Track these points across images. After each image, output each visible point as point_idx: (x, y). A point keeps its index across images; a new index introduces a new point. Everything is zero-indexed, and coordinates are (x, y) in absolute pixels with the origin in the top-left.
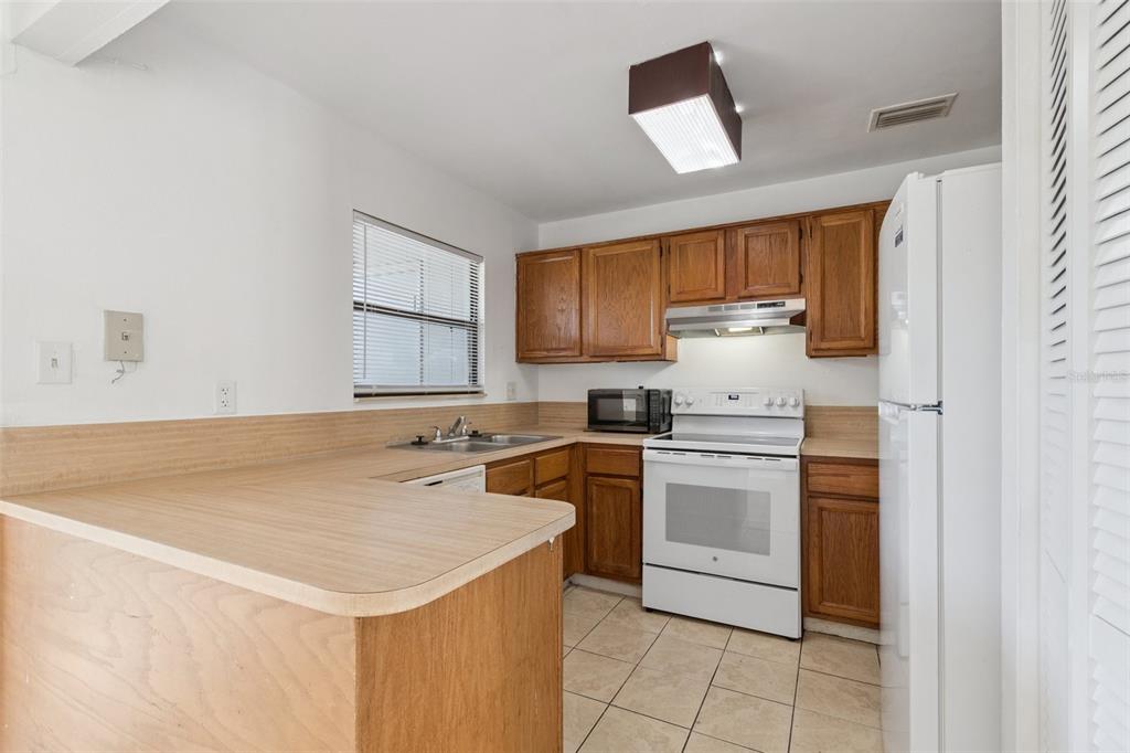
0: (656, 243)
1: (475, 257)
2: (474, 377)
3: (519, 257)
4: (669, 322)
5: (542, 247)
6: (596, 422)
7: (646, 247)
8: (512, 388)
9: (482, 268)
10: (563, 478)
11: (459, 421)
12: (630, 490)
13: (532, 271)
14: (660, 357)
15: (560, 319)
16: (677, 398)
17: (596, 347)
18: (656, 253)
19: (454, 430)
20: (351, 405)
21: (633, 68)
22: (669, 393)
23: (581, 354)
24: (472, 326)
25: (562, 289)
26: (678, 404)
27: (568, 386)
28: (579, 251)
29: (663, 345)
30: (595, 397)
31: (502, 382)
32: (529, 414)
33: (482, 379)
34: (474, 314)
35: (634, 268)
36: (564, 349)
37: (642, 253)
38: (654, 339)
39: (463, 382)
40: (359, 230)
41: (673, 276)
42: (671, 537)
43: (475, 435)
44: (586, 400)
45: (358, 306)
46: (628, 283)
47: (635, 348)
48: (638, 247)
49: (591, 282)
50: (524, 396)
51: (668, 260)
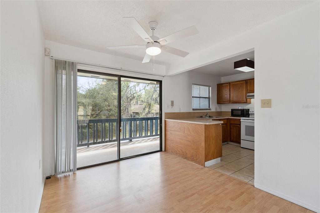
0: (245, 81)
1: (209, 86)
2: (209, 107)
3: (217, 84)
4: (248, 96)
5: (222, 83)
6: (233, 115)
7: (243, 82)
8: (216, 109)
9: (211, 87)
10: (226, 124)
11: (207, 114)
12: (239, 127)
13: (220, 87)
14: (246, 102)
15: (226, 96)
16: (250, 110)
17: (233, 101)
18: (245, 83)
19: (206, 116)
20: (192, 111)
21: (235, 62)
22: (249, 109)
23: (230, 102)
24: (209, 98)
25: (226, 90)
26: (250, 112)
27: (227, 108)
28: (230, 83)
29: (247, 100)
30: (232, 110)
31: (214, 108)
32: (220, 113)
33: (211, 107)
34: (209, 96)
35: (241, 86)
36: (227, 101)
37: (242, 83)
38: (245, 99)
39: (208, 107)
40: (193, 86)
41: (248, 87)
42: (246, 135)
43: (210, 116)
44: (231, 111)
45: (193, 97)
46: (239, 89)
47: (240, 101)
48: (241, 82)
49: (232, 89)
50: (219, 110)
51: (247, 85)
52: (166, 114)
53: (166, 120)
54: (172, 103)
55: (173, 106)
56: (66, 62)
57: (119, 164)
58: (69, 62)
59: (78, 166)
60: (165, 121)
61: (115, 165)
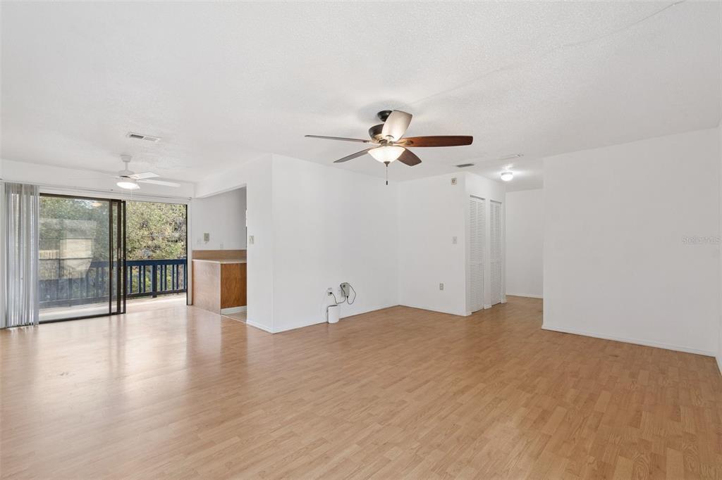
52: (193, 251)
53: (194, 260)
54: (207, 237)
55: (208, 240)
56: (21, 185)
57: (110, 319)
58: (25, 185)
59: (40, 320)
60: (193, 262)
61: (106, 319)
